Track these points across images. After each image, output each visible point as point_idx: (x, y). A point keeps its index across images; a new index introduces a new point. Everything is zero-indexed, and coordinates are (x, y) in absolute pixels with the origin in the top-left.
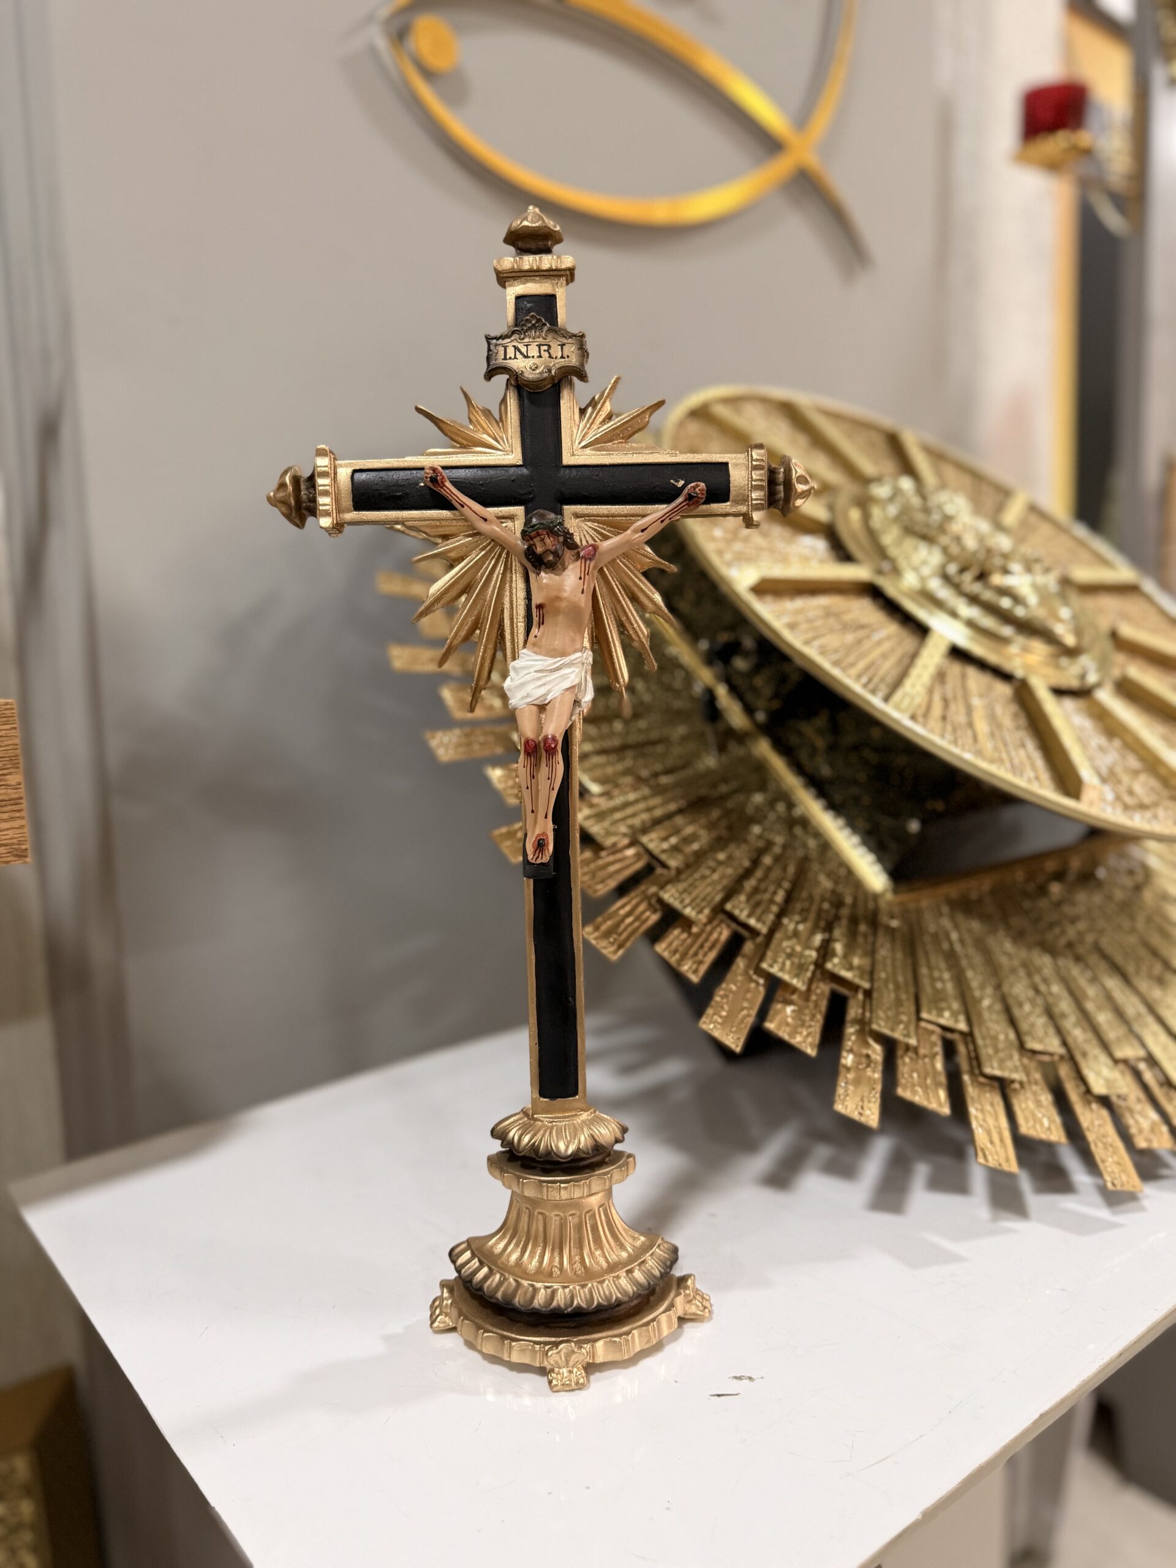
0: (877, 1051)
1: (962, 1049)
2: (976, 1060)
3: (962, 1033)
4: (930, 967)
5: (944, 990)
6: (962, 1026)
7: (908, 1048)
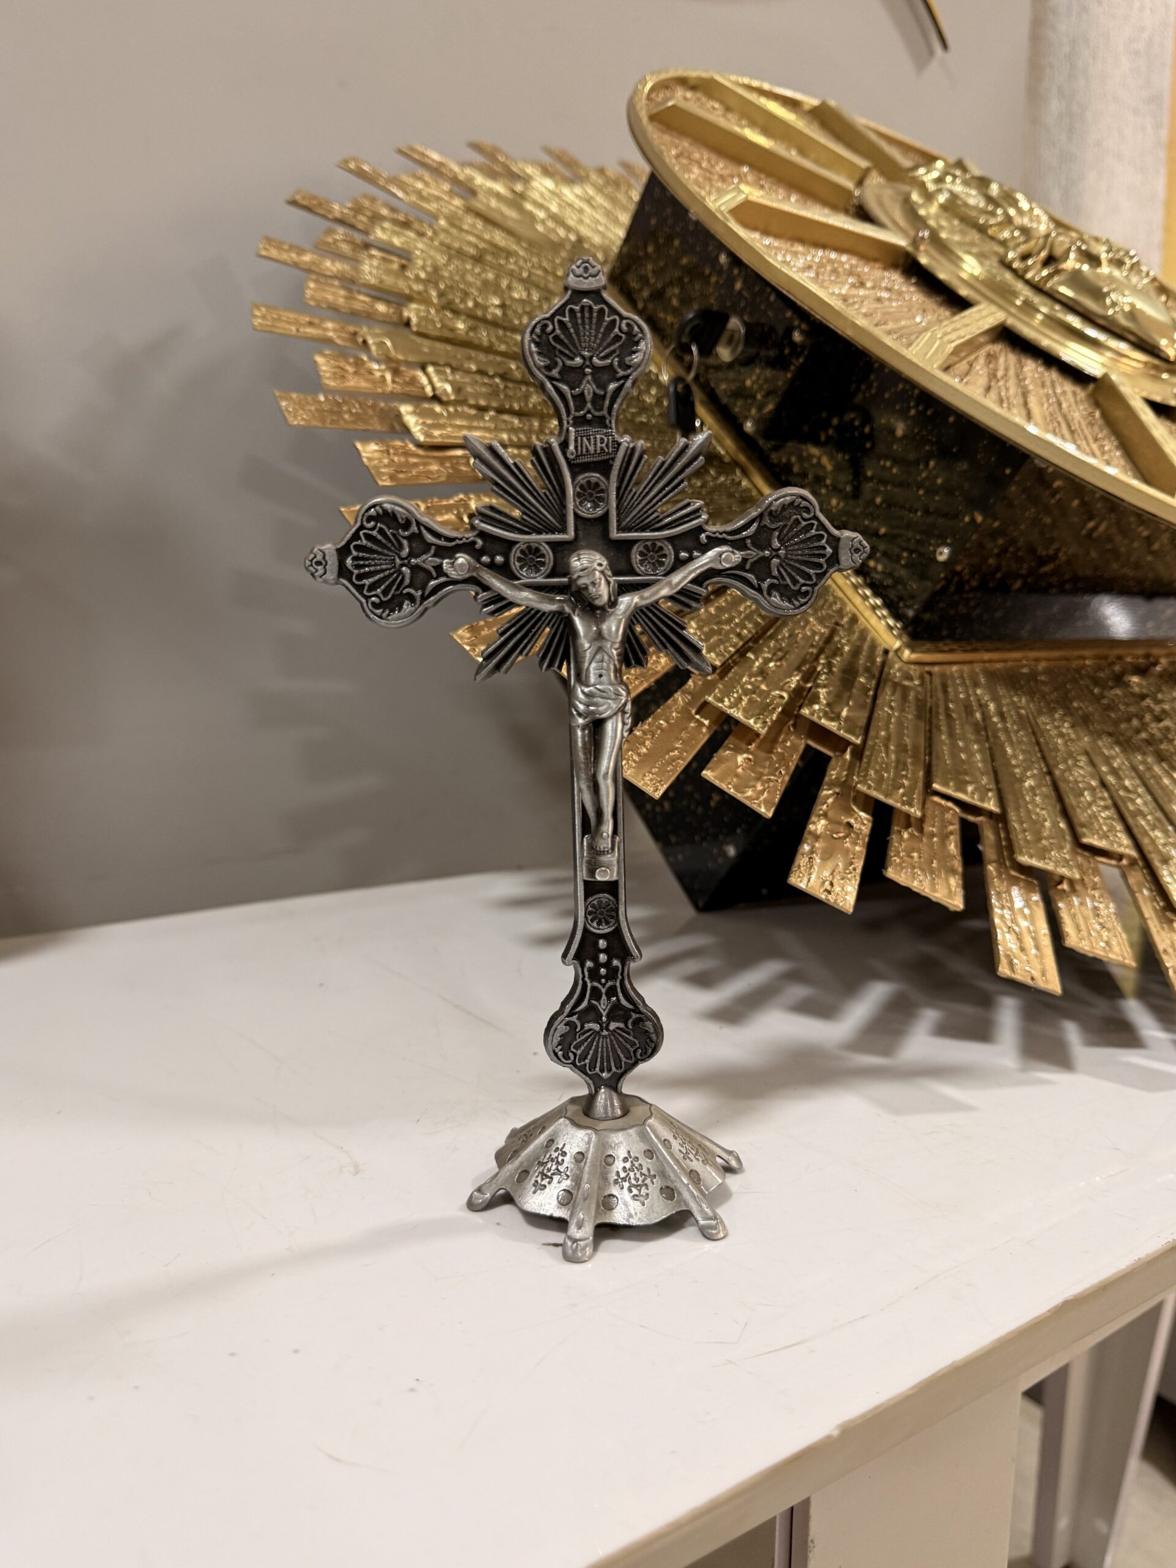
0: (862, 821)
1: (989, 835)
2: (1008, 849)
3: (990, 814)
4: (951, 734)
5: (970, 761)
6: (992, 805)
7: (908, 821)
